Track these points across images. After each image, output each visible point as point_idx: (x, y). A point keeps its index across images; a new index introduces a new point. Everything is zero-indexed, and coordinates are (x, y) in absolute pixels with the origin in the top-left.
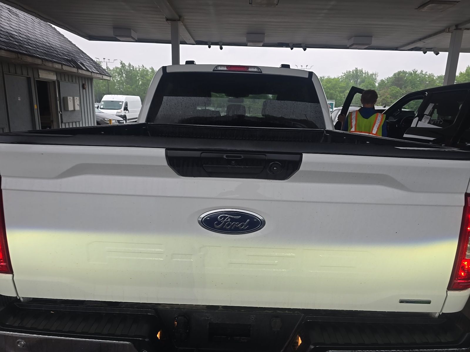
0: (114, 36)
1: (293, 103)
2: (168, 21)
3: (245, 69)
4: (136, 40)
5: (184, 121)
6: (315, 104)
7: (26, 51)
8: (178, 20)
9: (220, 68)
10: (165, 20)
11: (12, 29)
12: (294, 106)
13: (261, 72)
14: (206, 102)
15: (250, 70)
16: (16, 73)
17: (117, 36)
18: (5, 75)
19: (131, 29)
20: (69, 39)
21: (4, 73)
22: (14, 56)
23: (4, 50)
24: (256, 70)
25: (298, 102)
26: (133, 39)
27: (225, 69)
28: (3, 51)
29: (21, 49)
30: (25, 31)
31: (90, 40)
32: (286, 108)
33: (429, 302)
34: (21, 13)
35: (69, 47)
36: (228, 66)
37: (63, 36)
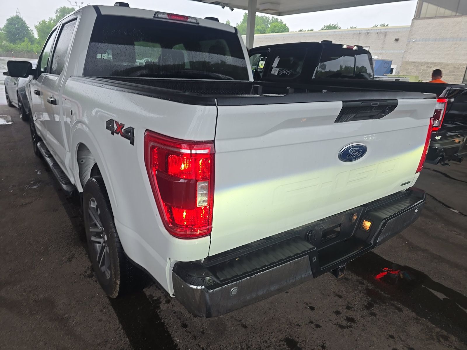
3: (185, 19)
9: (160, 16)
13: (199, 24)
15: (189, 20)
24: (194, 21)
27: (166, 16)
33: (409, 182)
36: (168, 14)
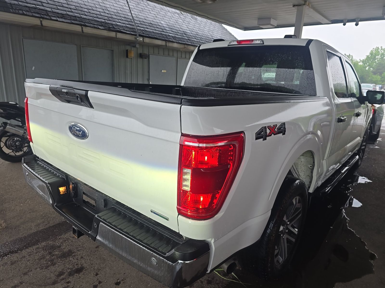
0: (258, 26)
1: (286, 70)
2: (294, 7)
3: (251, 42)
4: (275, 26)
5: (208, 85)
6: (308, 70)
7: (191, 43)
8: (303, 5)
9: (232, 43)
10: (292, 6)
11: (187, 29)
12: (286, 72)
14: (219, 70)
15: (254, 42)
16: (185, 58)
17: (259, 25)
18: (178, 59)
19: (271, 18)
20: (230, 32)
21: (178, 58)
22: (182, 46)
23: (176, 42)
24: (259, 42)
25: (291, 69)
26: (272, 26)
27: (236, 43)
28: (175, 44)
29: (188, 42)
30: (197, 29)
31: (245, 30)
32: (280, 75)
34: (199, 18)
35: (227, 37)
37: (226, 30)
